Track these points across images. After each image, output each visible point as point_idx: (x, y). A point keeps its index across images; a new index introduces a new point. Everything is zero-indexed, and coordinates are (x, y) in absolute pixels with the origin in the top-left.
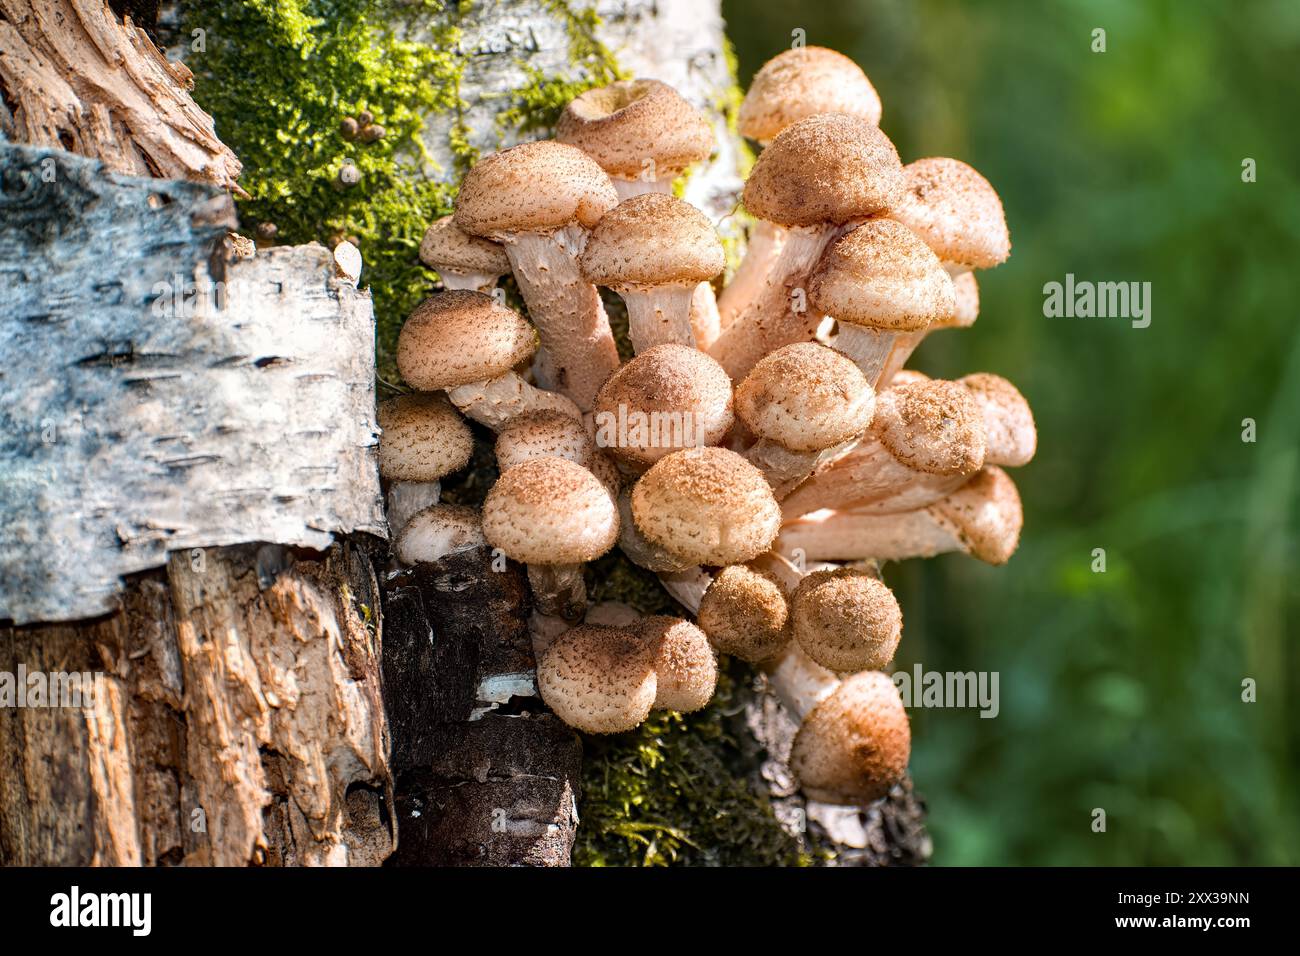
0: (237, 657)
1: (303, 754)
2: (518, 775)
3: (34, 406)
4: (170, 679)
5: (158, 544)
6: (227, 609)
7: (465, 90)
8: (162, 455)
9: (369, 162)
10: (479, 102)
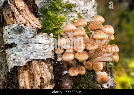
0: (38, 69)
1: (44, 78)
2: (67, 80)
3: (20, 47)
4: (33, 71)
5: (30, 59)
6: (37, 65)
7: (67, 20)
8: (31, 51)
9: (58, 27)
10: (69, 21)
